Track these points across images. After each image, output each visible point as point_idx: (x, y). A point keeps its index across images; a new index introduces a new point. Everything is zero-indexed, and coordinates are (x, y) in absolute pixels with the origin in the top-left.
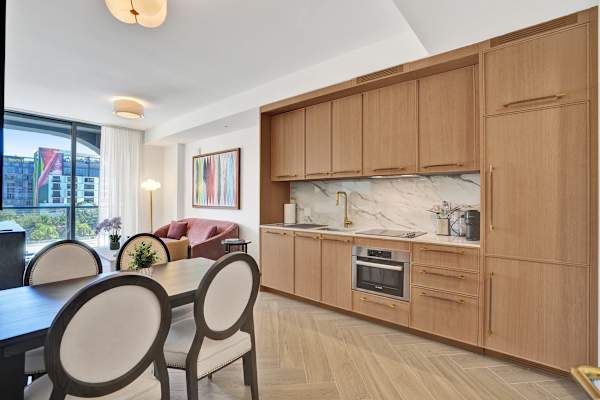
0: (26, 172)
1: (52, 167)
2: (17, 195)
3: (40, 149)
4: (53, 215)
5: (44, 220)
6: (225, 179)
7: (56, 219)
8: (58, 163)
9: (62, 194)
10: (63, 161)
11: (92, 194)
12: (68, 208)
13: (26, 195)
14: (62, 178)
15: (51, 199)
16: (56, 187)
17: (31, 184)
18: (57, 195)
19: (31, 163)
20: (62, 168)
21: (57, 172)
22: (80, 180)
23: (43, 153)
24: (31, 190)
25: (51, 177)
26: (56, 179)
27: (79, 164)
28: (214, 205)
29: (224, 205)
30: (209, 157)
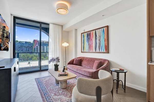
0: (31, 45)
1: (36, 44)
2: (30, 50)
3: (34, 40)
4: (36, 55)
5: (35, 56)
7: (37, 56)
8: (37, 43)
9: (38, 50)
10: (38, 42)
11: (44, 50)
12: (39, 53)
13: (31, 50)
14: (38, 46)
15: (36, 51)
16: (37, 48)
17: (32, 48)
18: (37, 50)
19: (32, 43)
20: (38, 44)
21: (37, 45)
22: (42, 47)
23: (34, 41)
24: (32, 49)
25: (36, 46)
26: (37, 47)
27: (41, 43)
28: (93, 51)
29: (99, 51)
30: (90, 32)
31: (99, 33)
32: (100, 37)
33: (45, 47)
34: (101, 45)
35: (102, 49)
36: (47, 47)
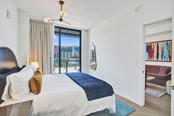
1: (57, 50)
3: (55, 46)
6: (163, 51)
14: (58, 52)
27: (61, 49)
28: (154, 60)
29: (161, 60)
30: (150, 44)
31: (162, 45)
32: (163, 48)
33: (66, 53)
34: (164, 54)
35: (166, 58)
36: (67, 53)
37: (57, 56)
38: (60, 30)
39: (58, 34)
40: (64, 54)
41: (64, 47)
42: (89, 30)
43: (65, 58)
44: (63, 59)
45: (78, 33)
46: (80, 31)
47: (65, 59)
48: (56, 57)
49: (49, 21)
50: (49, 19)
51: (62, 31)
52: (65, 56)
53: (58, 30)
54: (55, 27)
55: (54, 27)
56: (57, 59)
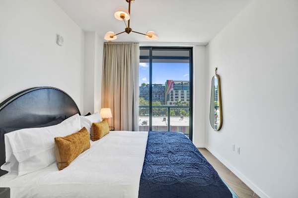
0: (163, 90)
3: (167, 81)
8: (171, 85)
9: (174, 98)
13: (163, 98)
14: (174, 91)
16: (172, 95)
17: (164, 94)
19: (165, 86)
20: (174, 87)
21: (172, 89)
22: (179, 92)
25: (170, 91)
37: (170, 97)
38: (151, 53)
39: (148, 60)
40: (182, 94)
41: (182, 83)
42: (208, 43)
43: (183, 100)
44: (180, 102)
45: (186, 53)
46: (191, 49)
47: (183, 102)
48: (170, 100)
49: (112, 37)
50: (112, 33)
51: (155, 53)
52: (183, 97)
53: (147, 53)
54: (141, 48)
55: (139, 48)
56: (171, 102)
